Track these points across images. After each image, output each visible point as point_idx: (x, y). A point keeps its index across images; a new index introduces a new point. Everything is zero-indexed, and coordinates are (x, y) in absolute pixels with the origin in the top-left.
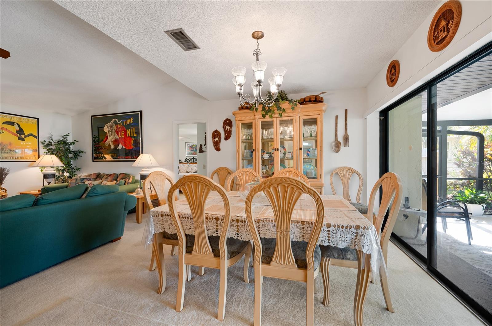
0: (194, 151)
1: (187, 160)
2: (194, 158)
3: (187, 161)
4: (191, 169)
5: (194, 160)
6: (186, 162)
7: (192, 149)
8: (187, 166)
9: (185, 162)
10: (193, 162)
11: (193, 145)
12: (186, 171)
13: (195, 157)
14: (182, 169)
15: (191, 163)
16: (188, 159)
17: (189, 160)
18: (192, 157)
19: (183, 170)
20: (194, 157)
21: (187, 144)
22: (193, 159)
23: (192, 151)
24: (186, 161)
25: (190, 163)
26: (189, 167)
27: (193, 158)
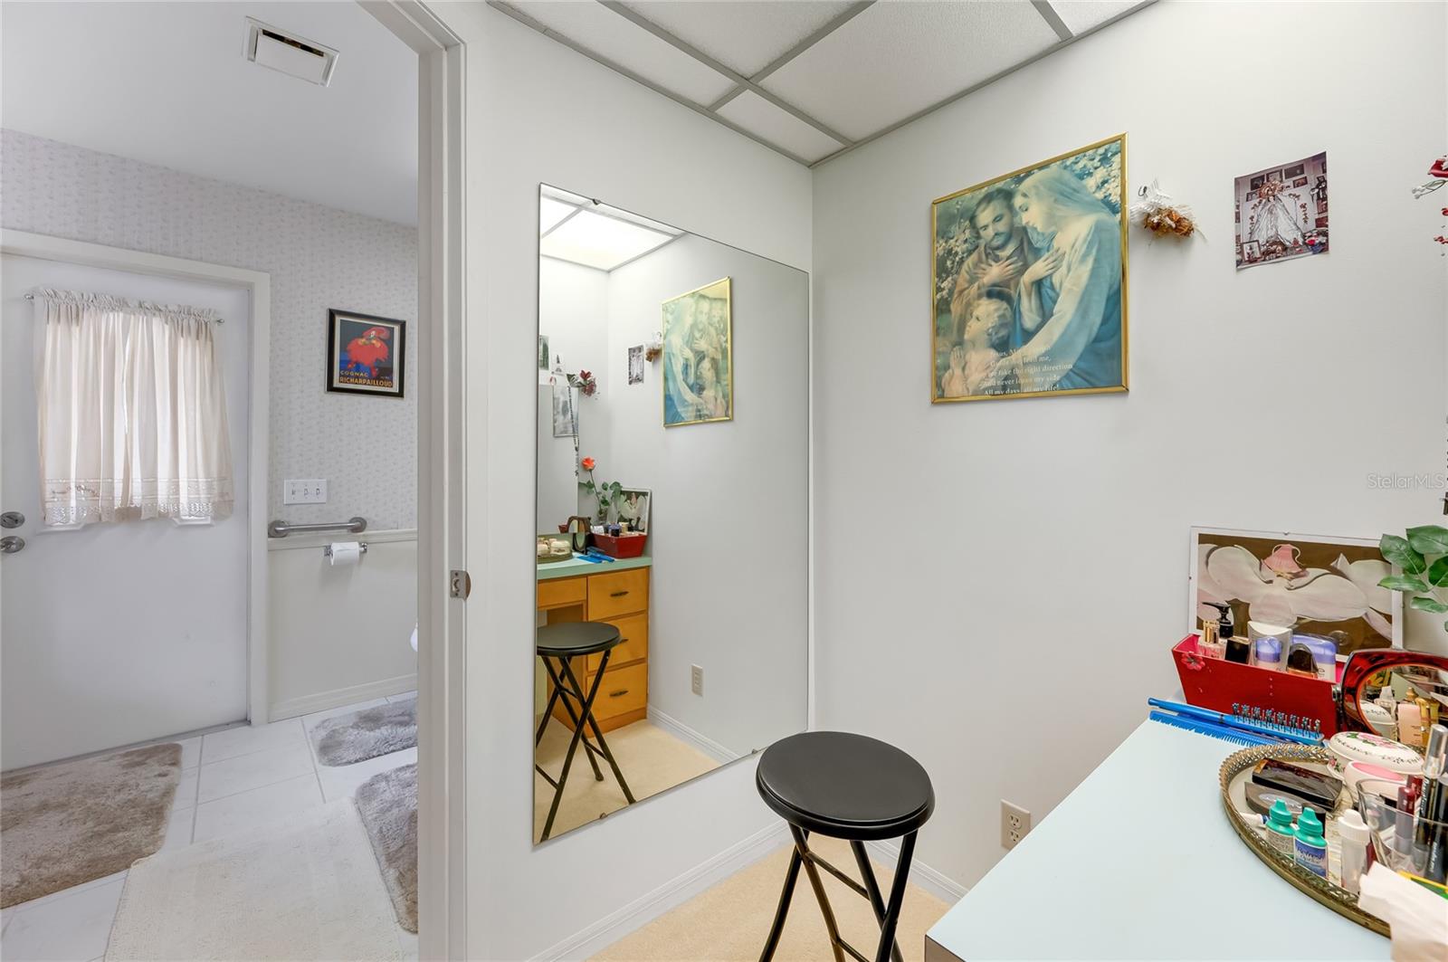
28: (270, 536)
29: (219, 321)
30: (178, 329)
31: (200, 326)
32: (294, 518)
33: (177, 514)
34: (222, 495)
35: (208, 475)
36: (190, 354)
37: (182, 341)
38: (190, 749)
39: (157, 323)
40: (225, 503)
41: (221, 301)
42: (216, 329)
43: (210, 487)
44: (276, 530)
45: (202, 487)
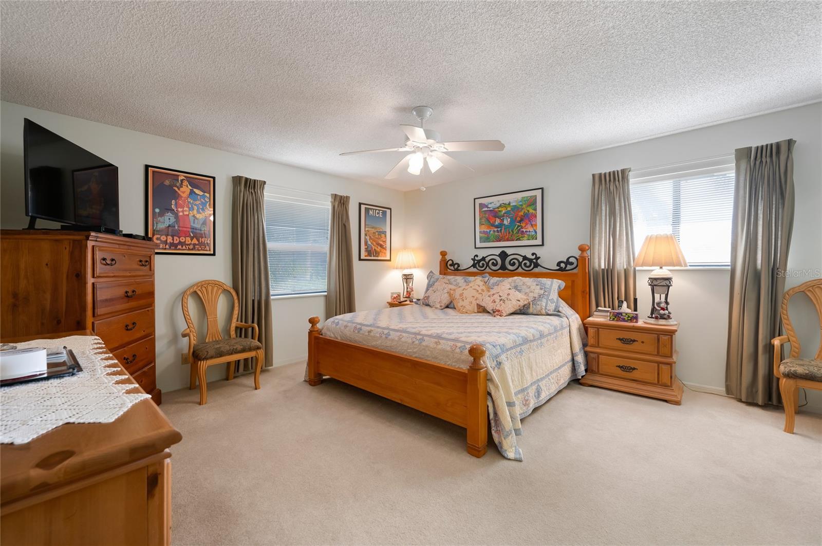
0: (507, 227)
1: (479, 261)
2: (503, 255)
3: (480, 266)
4: (496, 297)
5: (503, 261)
6: (475, 270)
7: (498, 222)
8: (481, 283)
9: (473, 270)
10: (503, 267)
11: (500, 206)
12: (479, 306)
13: (510, 251)
14: (461, 295)
15: (494, 274)
16: (483, 259)
17: (487, 259)
18: (498, 252)
19: (466, 303)
20: (505, 250)
21: (482, 206)
22: (500, 256)
23: (497, 227)
24: (474, 266)
25: (491, 274)
26: (489, 289)
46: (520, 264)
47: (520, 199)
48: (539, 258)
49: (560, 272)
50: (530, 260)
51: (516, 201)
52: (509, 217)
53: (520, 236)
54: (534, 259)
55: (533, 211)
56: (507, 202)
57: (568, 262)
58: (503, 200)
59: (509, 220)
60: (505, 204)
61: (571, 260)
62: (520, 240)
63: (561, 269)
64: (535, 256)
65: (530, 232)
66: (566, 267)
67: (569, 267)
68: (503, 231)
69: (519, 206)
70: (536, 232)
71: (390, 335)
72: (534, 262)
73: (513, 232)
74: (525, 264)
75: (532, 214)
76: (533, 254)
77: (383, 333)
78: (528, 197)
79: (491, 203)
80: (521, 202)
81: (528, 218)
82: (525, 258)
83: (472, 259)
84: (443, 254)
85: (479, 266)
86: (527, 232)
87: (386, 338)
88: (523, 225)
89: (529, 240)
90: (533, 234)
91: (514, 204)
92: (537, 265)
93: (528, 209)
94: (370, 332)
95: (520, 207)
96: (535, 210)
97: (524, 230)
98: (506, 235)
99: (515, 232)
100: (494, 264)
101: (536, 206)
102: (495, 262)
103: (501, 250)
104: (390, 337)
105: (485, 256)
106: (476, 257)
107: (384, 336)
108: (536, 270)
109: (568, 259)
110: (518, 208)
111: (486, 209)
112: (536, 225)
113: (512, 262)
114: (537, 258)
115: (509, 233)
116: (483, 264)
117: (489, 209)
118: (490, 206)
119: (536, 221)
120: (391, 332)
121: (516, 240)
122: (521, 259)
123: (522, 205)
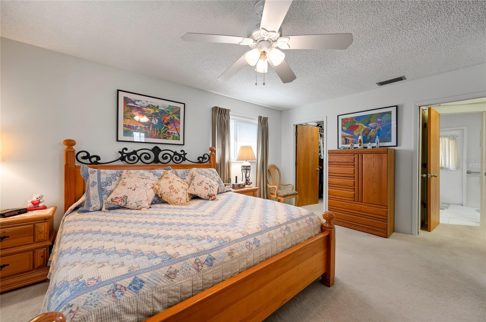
0: (155, 126)
1: (129, 155)
2: (156, 150)
3: (131, 159)
5: (156, 155)
6: (123, 163)
7: (145, 119)
9: (120, 163)
10: (156, 160)
11: (148, 106)
13: (161, 147)
15: (146, 166)
16: (135, 152)
17: (139, 153)
18: (151, 147)
20: (159, 146)
21: (127, 100)
22: (152, 150)
24: (122, 159)
27: (156, 147)
28: (467, 173)
29: (457, 136)
30: (450, 139)
31: (454, 138)
32: (472, 170)
33: (449, 168)
34: (457, 166)
35: (455, 162)
36: (452, 143)
37: (450, 141)
38: (451, 205)
39: (446, 138)
40: (458, 167)
41: (457, 133)
42: (456, 138)
43: (455, 164)
44: (469, 172)
45: (454, 164)
46: (172, 158)
47: (167, 106)
48: (186, 154)
49: (199, 164)
50: (180, 156)
51: (164, 107)
52: (157, 119)
53: (167, 136)
54: (182, 155)
55: (178, 119)
56: (156, 105)
57: (204, 158)
58: (151, 102)
59: (157, 120)
60: (154, 106)
61: (206, 156)
62: (166, 139)
63: (200, 162)
64: (183, 152)
65: (174, 133)
66: (203, 160)
67: (205, 161)
68: (151, 129)
69: (166, 111)
70: (179, 135)
71: (259, 241)
72: (182, 157)
73: (160, 131)
74: (176, 158)
75: (177, 120)
76: (182, 151)
77: (250, 244)
78: (173, 106)
79: (138, 101)
80: (168, 108)
81: (174, 122)
82: (175, 153)
83: (120, 152)
84: (70, 143)
85: (129, 159)
86: (172, 133)
87: (258, 246)
88: (170, 127)
89: (173, 139)
90: (177, 135)
91: (162, 109)
92: (184, 159)
93: (174, 116)
94: (230, 254)
95: (168, 113)
96: (179, 118)
97: (170, 132)
98: (154, 133)
99: (162, 132)
100: (146, 158)
101: (180, 115)
102: (148, 156)
103: (154, 145)
104: (261, 243)
105: (136, 150)
106: (125, 151)
107: (254, 247)
108: (184, 163)
109: (204, 156)
110: (166, 113)
111: (133, 105)
112: (179, 129)
113: (165, 156)
114: (185, 154)
115: (157, 132)
116: (134, 158)
117: (136, 105)
118: (137, 103)
119: (179, 126)
120: (256, 237)
121: (163, 138)
122: (172, 154)
123: (169, 111)
